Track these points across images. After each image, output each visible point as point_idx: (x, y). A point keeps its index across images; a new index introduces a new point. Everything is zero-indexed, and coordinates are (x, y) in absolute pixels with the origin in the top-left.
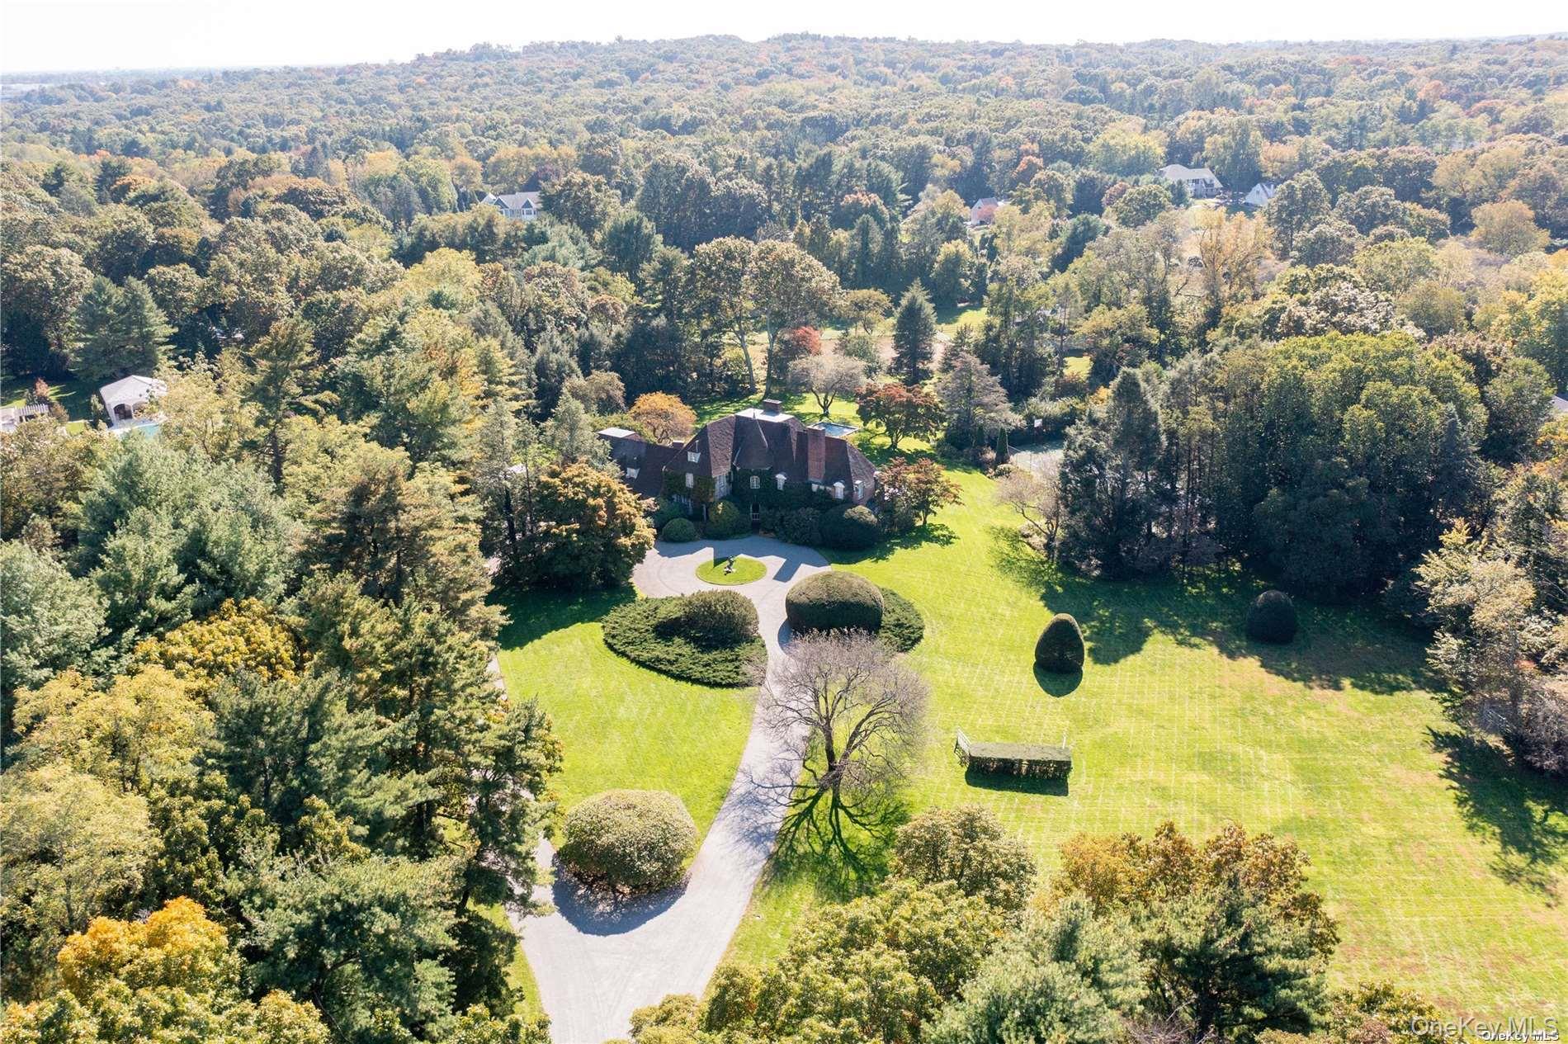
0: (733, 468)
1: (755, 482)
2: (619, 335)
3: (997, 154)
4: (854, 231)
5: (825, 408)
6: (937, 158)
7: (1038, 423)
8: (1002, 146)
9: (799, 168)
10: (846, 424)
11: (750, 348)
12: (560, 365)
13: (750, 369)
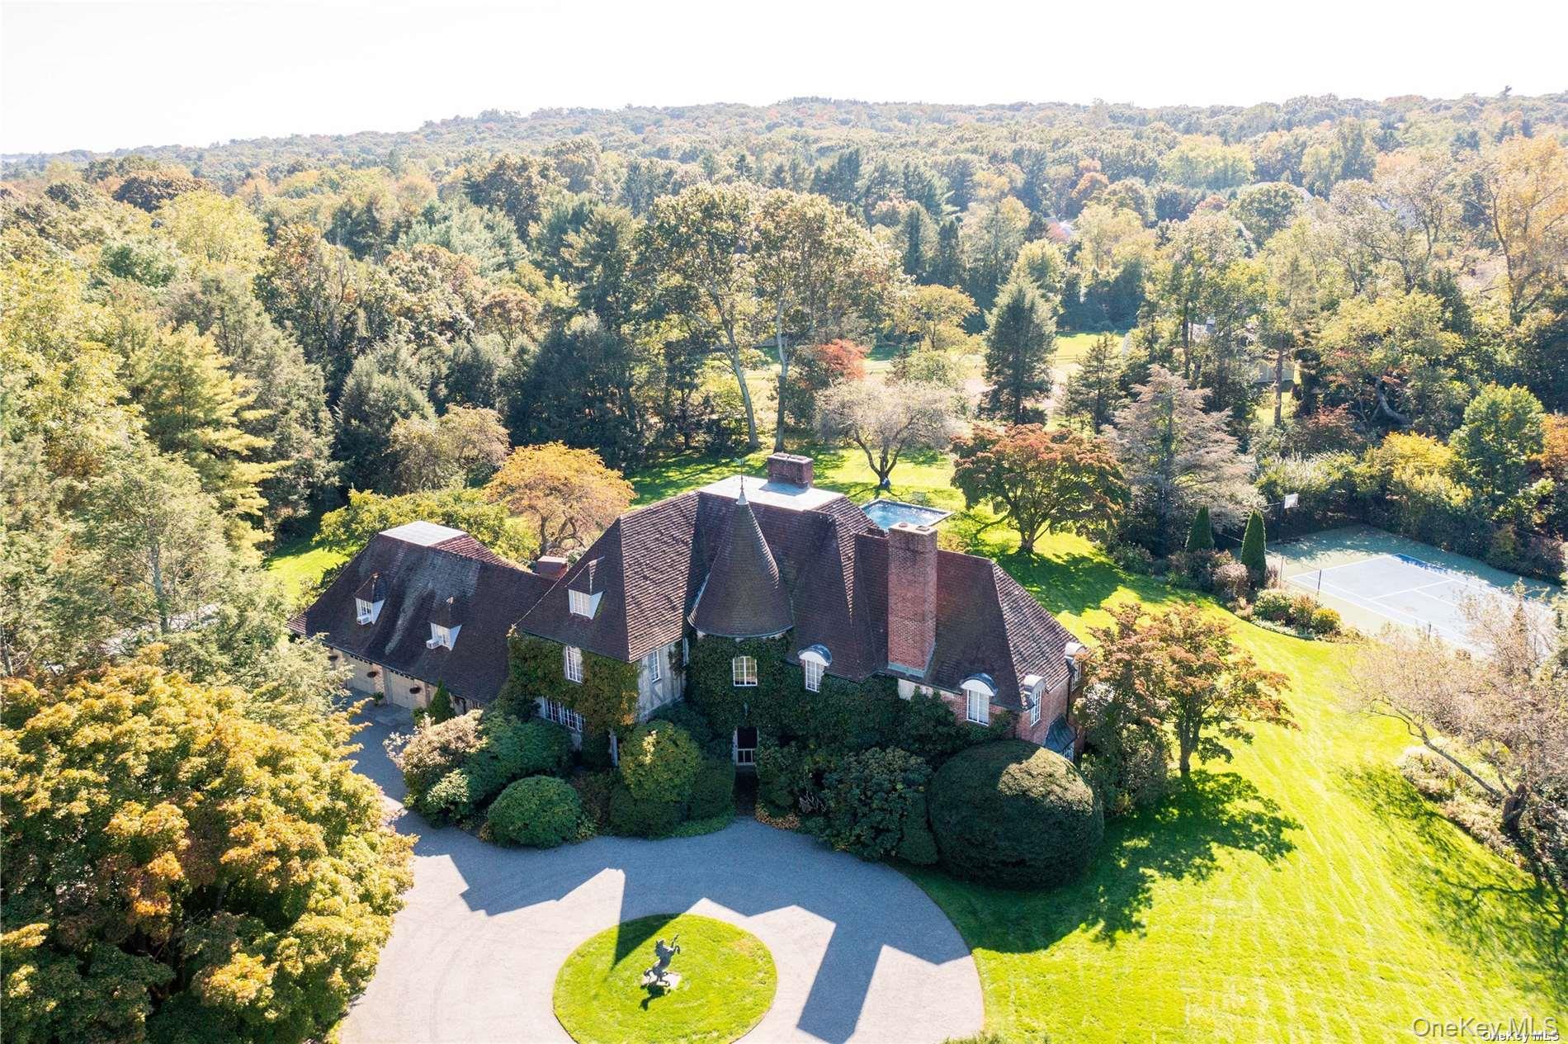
0: (689, 632)
1: (745, 672)
2: (523, 351)
3: (1052, 171)
4: (899, 228)
5: (883, 474)
6: (979, 176)
7: (1290, 501)
8: (1058, 162)
9: (818, 170)
10: (924, 504)
11: (749, 374)
12: (391, 396)
13: (749, 410)
